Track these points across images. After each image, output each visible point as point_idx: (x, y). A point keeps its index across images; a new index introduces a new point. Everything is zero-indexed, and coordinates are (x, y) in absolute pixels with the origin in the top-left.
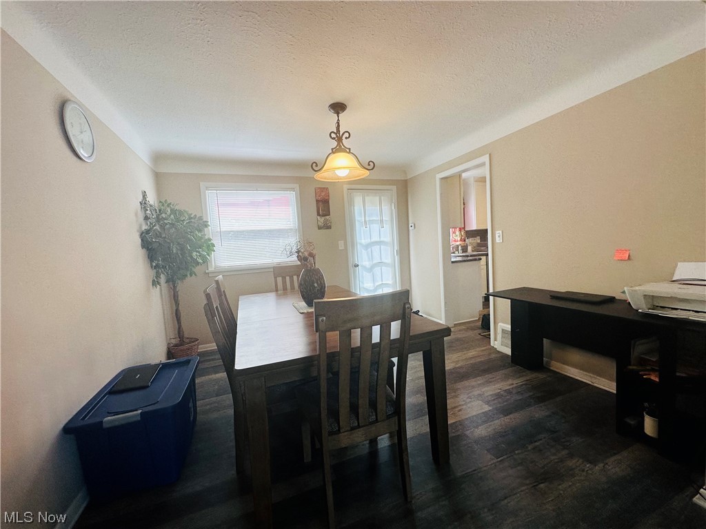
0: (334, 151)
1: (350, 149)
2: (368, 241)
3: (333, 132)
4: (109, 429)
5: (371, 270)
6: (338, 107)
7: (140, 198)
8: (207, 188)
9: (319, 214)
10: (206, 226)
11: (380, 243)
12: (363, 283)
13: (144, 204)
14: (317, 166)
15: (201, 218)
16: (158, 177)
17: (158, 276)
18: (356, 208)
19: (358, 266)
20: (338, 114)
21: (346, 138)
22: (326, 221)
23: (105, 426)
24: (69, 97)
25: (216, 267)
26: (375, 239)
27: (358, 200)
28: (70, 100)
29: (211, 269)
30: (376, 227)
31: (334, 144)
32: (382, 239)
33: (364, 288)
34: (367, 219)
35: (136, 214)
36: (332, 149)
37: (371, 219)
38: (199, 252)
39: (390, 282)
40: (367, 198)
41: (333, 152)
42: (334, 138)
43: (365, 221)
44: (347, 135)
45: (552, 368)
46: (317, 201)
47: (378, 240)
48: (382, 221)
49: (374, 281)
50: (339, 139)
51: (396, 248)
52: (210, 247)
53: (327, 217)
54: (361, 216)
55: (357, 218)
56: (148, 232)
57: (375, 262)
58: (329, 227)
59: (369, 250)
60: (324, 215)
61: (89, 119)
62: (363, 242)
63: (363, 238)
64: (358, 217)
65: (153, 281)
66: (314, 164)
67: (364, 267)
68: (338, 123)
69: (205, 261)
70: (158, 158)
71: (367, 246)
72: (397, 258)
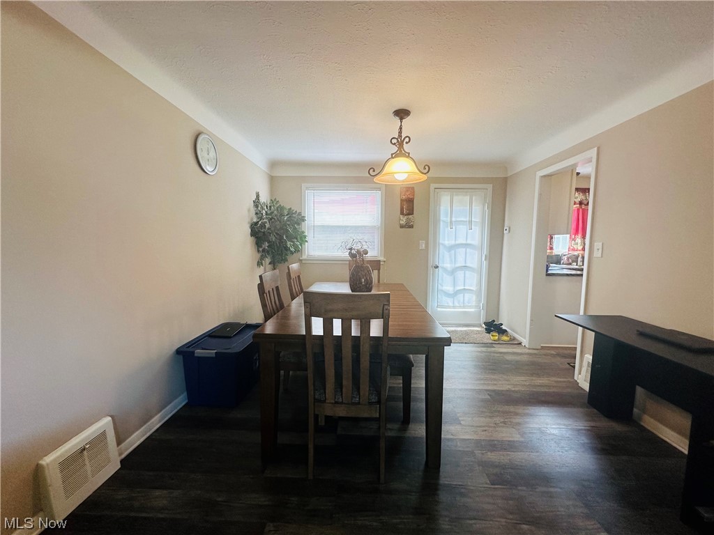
0: (394, 156)
1: (409, 153)
2: (453, 242)
3: (394, 138)
4: (199, 357)
5: (453, 272)
6: (402, 114)
7: (254, 197)
8: (307, 188)
9: (402, 213)
10: (304, 220)
11: (466, 245)
12: (442, 286)
13: (257, 203)
14: (374, 171)
15: (300, 214)
16: (273, 180)
17: (262, 258)
18: (442, 208)
19: (437, 267)
20: (401, 119)
21: (407, 143)
22: (408, 221)
23: (196, 355)
24: (202, 130)
25: (308, 255)
26: (461, 241)
27: (445, 199)
28: (203, 132)
29: (304, 257)
30: (463, 229)
31: (395, 149)
32: (469, 242)
33: (442, 291)
34: (453, 219)
35: (249, 210)
36: (392, 154)
37: (458, 219)
38: (293, 242)
39: (474, 288)
40: (455, 198)
41: (392, 158)
42: (395, 144)
43: (451, 222)
44: (407, 140)
45: (642, 424)
46: (401, 200)
47: (464, 242)
48: (470, 222)
49: (454, 284)
50: (400, 144)
51: (485, 252)
52: (303, 239)
53: (410, 216)
54: (447, 217)
55: (442, 218)
56: (256, 223)
57: (458, 265)
58: (411, 227)
59: (453, 252)
60: (408, 214)
61: (215, 143)
62: (446, 243)
63: (446, 239)
64: (444, 217)
65: (258, 262)
66: (372, 170)
67: (445, 270)
68: (401, 128)
69: (297, 250)
70: (274, 164)
71: (451, 248)
72: (485, 264)
